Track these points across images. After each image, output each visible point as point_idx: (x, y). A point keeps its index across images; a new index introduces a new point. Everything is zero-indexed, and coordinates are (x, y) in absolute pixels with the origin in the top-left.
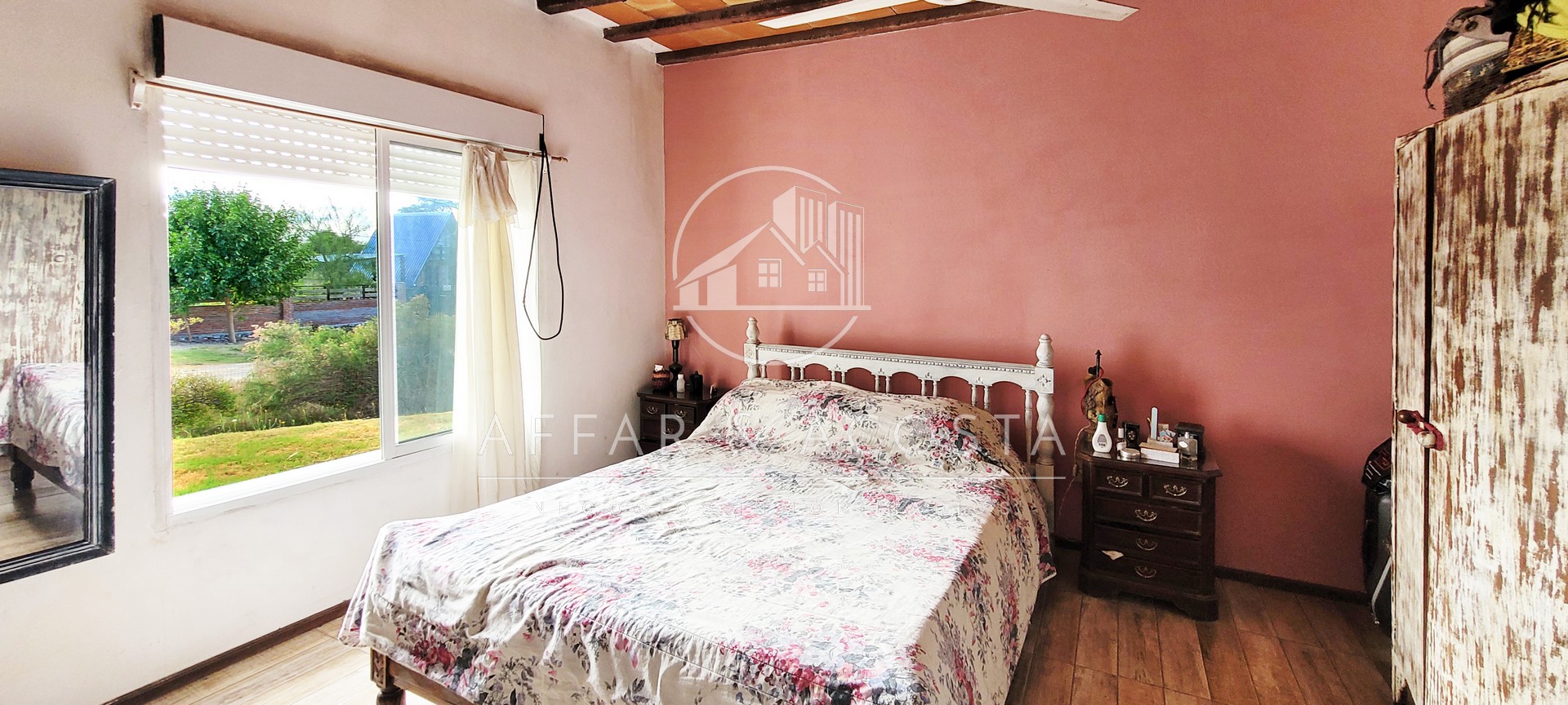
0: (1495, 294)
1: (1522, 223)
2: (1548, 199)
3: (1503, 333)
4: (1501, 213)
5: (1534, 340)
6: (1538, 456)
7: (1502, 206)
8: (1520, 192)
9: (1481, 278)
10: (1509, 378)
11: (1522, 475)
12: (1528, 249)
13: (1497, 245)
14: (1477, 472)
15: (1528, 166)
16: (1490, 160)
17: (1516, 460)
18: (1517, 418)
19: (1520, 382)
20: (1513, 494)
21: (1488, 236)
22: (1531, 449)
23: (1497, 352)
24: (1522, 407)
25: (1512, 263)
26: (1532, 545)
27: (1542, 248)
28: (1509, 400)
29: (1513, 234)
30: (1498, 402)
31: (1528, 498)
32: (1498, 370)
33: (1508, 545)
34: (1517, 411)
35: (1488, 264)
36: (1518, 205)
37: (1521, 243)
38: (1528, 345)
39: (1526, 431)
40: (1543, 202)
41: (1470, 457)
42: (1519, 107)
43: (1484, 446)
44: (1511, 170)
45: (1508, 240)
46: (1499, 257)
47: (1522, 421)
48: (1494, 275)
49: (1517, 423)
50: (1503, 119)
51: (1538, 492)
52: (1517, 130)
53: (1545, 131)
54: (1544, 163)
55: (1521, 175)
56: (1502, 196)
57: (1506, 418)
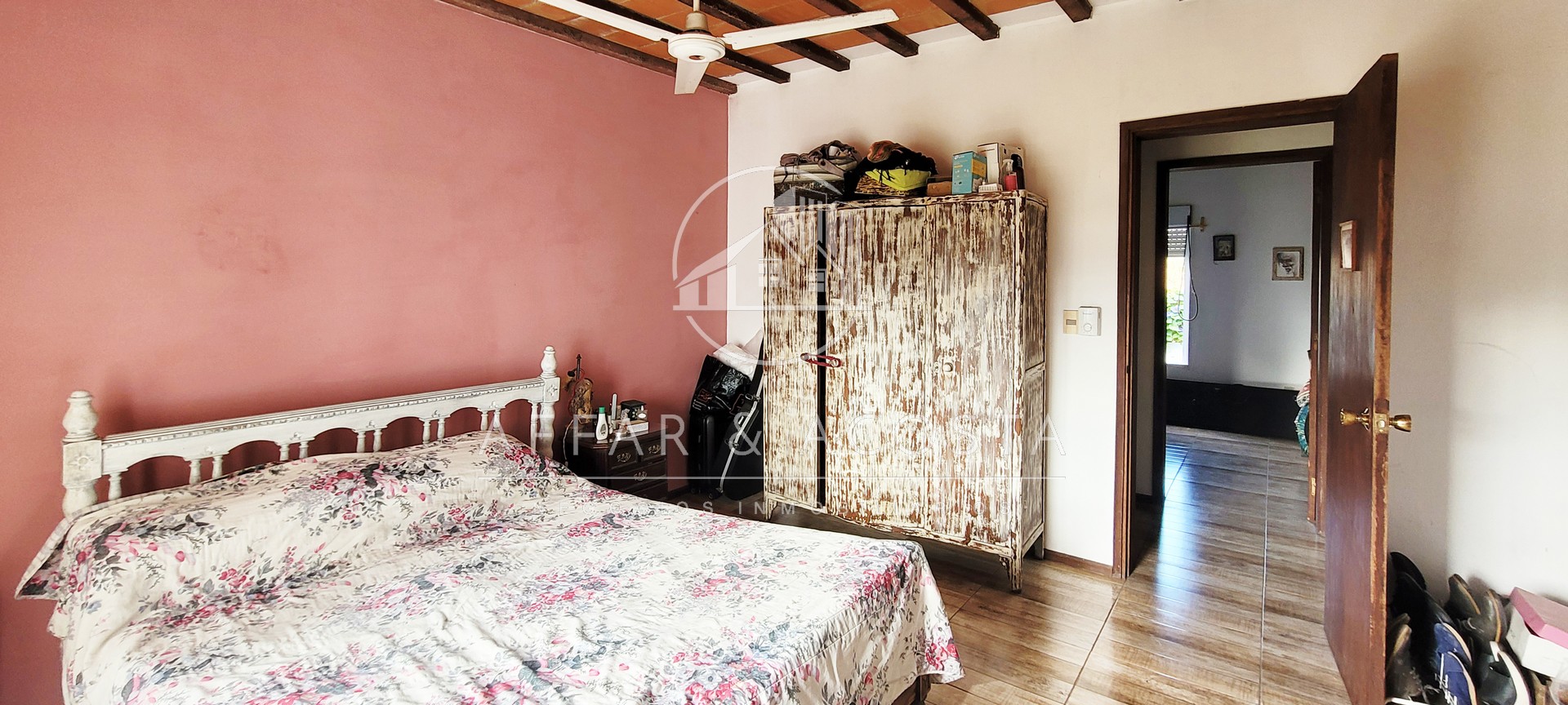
0: (873, 291)
1: (886, 261)
2: (896, 252)
3: (877, 308)
4: (876, 256)
5: (891, 310)
6: (893, 357)
7: (876, 254)
8: (884, 249)
9: (866, 284)
10: (881, 327)
11: (887, 366)
12: (888, 272)
13: (874, 270)
14: (865, 371)
15: (888, 238)
16: (870, 233)
17: (884, 361)
18: (885, 343)
19: (886, 328)
20: (883, 375)
21: (870, 266)
22: (890, 354)
23: (875, 316)
24: (887, 338)
25: (881, 278)
26: (891, 393)
27: (894, 272)
28: (881, 336)
29: (882, 265)
30: (876, 337)
31: (889, 375)
32: (876, 323)
33: (880, 397)
34: (885, 340)
35: (870, 278)
36: (884, 254)
37: (886, 269)
38: (889, 312)
39: (889, 347)
40: (894, 254)
41: (861, 365)
42: (884, 213)
43: (868, 359)
44: (880, 239)
45: (879, 269)
46: (875, 275)
47: (887, 344)
48: (873, 283)
49: (885, 346)
50: (876, 216)
51: (894, 371)
52: (883, 223)
53: (894, 225)
54: (894, 238)
55: (885, 242)
56: (876, 250)
57: (880, 344)
